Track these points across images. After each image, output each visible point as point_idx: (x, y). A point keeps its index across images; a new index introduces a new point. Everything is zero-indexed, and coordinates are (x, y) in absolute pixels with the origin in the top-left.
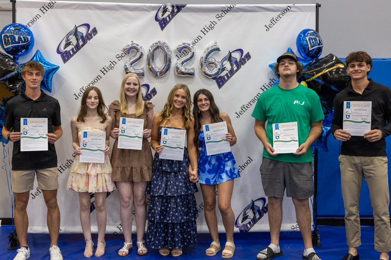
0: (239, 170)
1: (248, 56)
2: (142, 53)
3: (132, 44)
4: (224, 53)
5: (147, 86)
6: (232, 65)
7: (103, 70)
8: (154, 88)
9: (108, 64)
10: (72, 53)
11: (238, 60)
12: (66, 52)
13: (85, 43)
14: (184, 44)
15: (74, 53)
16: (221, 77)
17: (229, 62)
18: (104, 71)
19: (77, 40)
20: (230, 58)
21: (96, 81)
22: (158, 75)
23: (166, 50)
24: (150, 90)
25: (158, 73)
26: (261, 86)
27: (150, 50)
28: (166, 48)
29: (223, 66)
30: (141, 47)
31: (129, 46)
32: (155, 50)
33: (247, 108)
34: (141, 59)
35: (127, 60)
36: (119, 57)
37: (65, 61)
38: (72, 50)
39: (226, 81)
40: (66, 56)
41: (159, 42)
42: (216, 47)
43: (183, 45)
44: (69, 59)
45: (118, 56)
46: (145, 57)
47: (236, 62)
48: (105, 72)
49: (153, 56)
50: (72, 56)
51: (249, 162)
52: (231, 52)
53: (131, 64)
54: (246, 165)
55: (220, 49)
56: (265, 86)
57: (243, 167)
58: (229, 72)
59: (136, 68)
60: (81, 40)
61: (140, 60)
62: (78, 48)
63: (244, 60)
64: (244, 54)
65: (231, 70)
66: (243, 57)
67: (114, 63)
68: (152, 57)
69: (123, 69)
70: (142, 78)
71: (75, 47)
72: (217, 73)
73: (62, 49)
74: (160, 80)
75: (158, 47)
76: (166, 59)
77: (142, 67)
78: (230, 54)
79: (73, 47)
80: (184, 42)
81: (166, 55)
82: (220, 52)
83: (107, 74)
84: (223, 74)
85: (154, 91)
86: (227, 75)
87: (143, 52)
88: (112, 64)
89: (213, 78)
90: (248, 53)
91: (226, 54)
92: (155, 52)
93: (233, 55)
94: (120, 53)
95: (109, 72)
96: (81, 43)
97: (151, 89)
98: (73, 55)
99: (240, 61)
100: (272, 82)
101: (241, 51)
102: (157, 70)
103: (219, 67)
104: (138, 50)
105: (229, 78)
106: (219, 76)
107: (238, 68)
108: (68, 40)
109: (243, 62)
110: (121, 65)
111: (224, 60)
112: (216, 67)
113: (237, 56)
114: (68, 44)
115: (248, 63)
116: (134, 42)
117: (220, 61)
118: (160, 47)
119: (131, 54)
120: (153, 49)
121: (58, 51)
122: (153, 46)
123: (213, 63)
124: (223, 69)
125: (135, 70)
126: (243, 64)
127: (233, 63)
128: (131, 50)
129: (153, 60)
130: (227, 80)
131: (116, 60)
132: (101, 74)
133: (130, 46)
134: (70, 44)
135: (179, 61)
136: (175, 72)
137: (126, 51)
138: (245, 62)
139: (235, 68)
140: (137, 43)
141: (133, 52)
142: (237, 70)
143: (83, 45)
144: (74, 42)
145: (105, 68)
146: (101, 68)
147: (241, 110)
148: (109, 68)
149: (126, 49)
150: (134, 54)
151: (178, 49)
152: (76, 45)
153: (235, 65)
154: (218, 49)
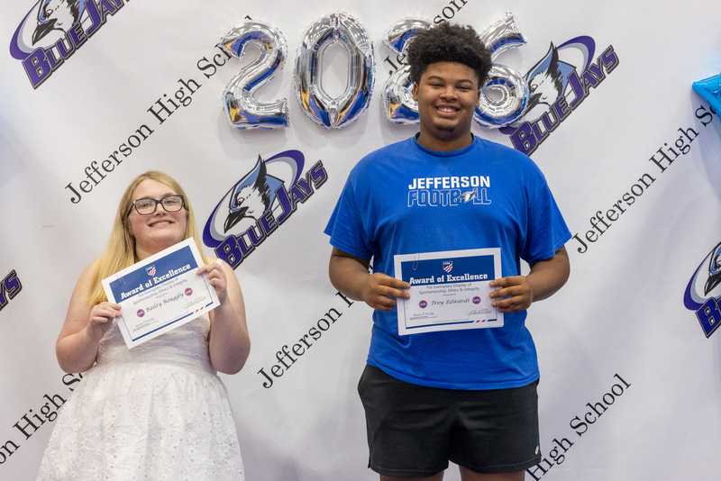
0: (589, 417)
1: (610, 59)
2: (280, 53)
3: (247, 26)
4: (535, 50)
5: (297, 157)
6: (559, 86)
7: (157, 108)
8: (319, 164)
9: (172, 89)
10: (57, 55)
11: (579, 71)
12: (39, 52)
13: (98, 22)
14: (408, 22)
15: (66, 54)
16: (526, 125)
17: (550, 78)
18: (160, 111)
19: (75, 13)
20: (553, 65)
21: (134, 142)
22: (332, 121)
23: (357, 43)
24: (307, 168)
25: (332, 117)
26: (654, 152)
27: (305, 45)
28: (355, 36)
29: (532, 90)
30: (274, 34)
31: (236, 30)
32: (321, 41)
33: (608, 222)
34: (278, 71)
35: (233, 76)
36: (208, 67)
37: (36, 81)
38: (60, 44)
39: (542, 137)
40: (40, 66)
41: (333, 16)
42: (508, 32)
43: (405, 29)
44: (48, 73)
45: (203, 64)
46: (289, 66)
47: (573, 78)
48: (163, 114)
49: (314, 61)
50: (57, 64)
51: (617, 390)
52: (556, 44)
53: (248, 87)
54: (609, 399)
55: (525, 38)
56: (665, 150)
57: (598, 408)
58: (551, 109)
59: (260, 101)
60: (86, 14)
61: (274, 74)
62: (77, 37)
63: (597, 70)
64: (598, 52)
65: (556, 104)
66: (594, 61)
67: (191, 84)
68: (312, 66)
69: (223, 104)
70: (282, 131)
71: (67, 35)
72: (517, 113)
73: (26, 43)
74: (337, 138)
75: (329, 35)
76: (358, 70)
77: (280, 96)
78: (554, 51)
79: (61, 35)
80: (411, 16)
81: (358, 57)
82: (522, 48)
83: (169, 120)
84: (534, 115)
85: (319, 174)
86: (545, 118)
87: (284, 51)
88: (185, 90)
89: (501, 129)
90: (610, 49)
91: (542, 51)
92: (322, 48)
93: (564, 55)
94: (210, 54)
95: (177, 113)
96: (87, 24)
97: (308, 166)
98: (61, 62)
99: (586, 75)
100: (685, 138)
101: (588, 42)
102: (328, 105)
103: (520, 93)
104: (267, 43)
105: (551, 127)
106: (521, 121)
107: (581, 95)
108: (46, 16)
109: (593, 76)
110: (214, 90)
111: (535, 71)
112: (513, 94)
113: (574, 58)
114: (45, 27)
115: (611, 79)
116: (255, 19)
117: (523, 73)
118: (338, 32)
119: (247, 57)
120: (314, 41)
121: (15, 51)
122: (315, 31)
123: (503, 81)
124: (534, 101)
125: (260, 105)
126: (595, 83)
127: (565, 80)
128: (247, 41)
129: (314, 72)
130: (547, 135)
131: (199, 76)
132: (152, 121)
133: (242, 32)
134: (52, 28)
135: (395, 76)
136: (382, 110)
137: (229, 45)
138: (602, 77)
139: (570, 97)
140: (264, 21)
141: (253, 49)
142: (575, 104)
143: (92, 31)
144: (64, 18)
145: (164, 101)
146: (152, 103)
147: (590, 227)
148: (177, 102)
149: (228, 42)
150: (255, 57)
151: (390, 38)
152: (72, 31)
153: (569, 88)
154: (517, 38)
